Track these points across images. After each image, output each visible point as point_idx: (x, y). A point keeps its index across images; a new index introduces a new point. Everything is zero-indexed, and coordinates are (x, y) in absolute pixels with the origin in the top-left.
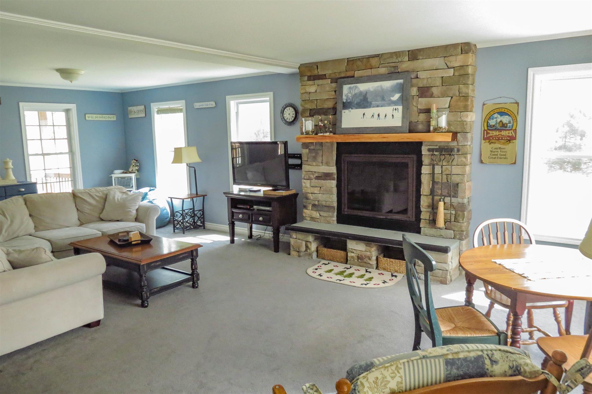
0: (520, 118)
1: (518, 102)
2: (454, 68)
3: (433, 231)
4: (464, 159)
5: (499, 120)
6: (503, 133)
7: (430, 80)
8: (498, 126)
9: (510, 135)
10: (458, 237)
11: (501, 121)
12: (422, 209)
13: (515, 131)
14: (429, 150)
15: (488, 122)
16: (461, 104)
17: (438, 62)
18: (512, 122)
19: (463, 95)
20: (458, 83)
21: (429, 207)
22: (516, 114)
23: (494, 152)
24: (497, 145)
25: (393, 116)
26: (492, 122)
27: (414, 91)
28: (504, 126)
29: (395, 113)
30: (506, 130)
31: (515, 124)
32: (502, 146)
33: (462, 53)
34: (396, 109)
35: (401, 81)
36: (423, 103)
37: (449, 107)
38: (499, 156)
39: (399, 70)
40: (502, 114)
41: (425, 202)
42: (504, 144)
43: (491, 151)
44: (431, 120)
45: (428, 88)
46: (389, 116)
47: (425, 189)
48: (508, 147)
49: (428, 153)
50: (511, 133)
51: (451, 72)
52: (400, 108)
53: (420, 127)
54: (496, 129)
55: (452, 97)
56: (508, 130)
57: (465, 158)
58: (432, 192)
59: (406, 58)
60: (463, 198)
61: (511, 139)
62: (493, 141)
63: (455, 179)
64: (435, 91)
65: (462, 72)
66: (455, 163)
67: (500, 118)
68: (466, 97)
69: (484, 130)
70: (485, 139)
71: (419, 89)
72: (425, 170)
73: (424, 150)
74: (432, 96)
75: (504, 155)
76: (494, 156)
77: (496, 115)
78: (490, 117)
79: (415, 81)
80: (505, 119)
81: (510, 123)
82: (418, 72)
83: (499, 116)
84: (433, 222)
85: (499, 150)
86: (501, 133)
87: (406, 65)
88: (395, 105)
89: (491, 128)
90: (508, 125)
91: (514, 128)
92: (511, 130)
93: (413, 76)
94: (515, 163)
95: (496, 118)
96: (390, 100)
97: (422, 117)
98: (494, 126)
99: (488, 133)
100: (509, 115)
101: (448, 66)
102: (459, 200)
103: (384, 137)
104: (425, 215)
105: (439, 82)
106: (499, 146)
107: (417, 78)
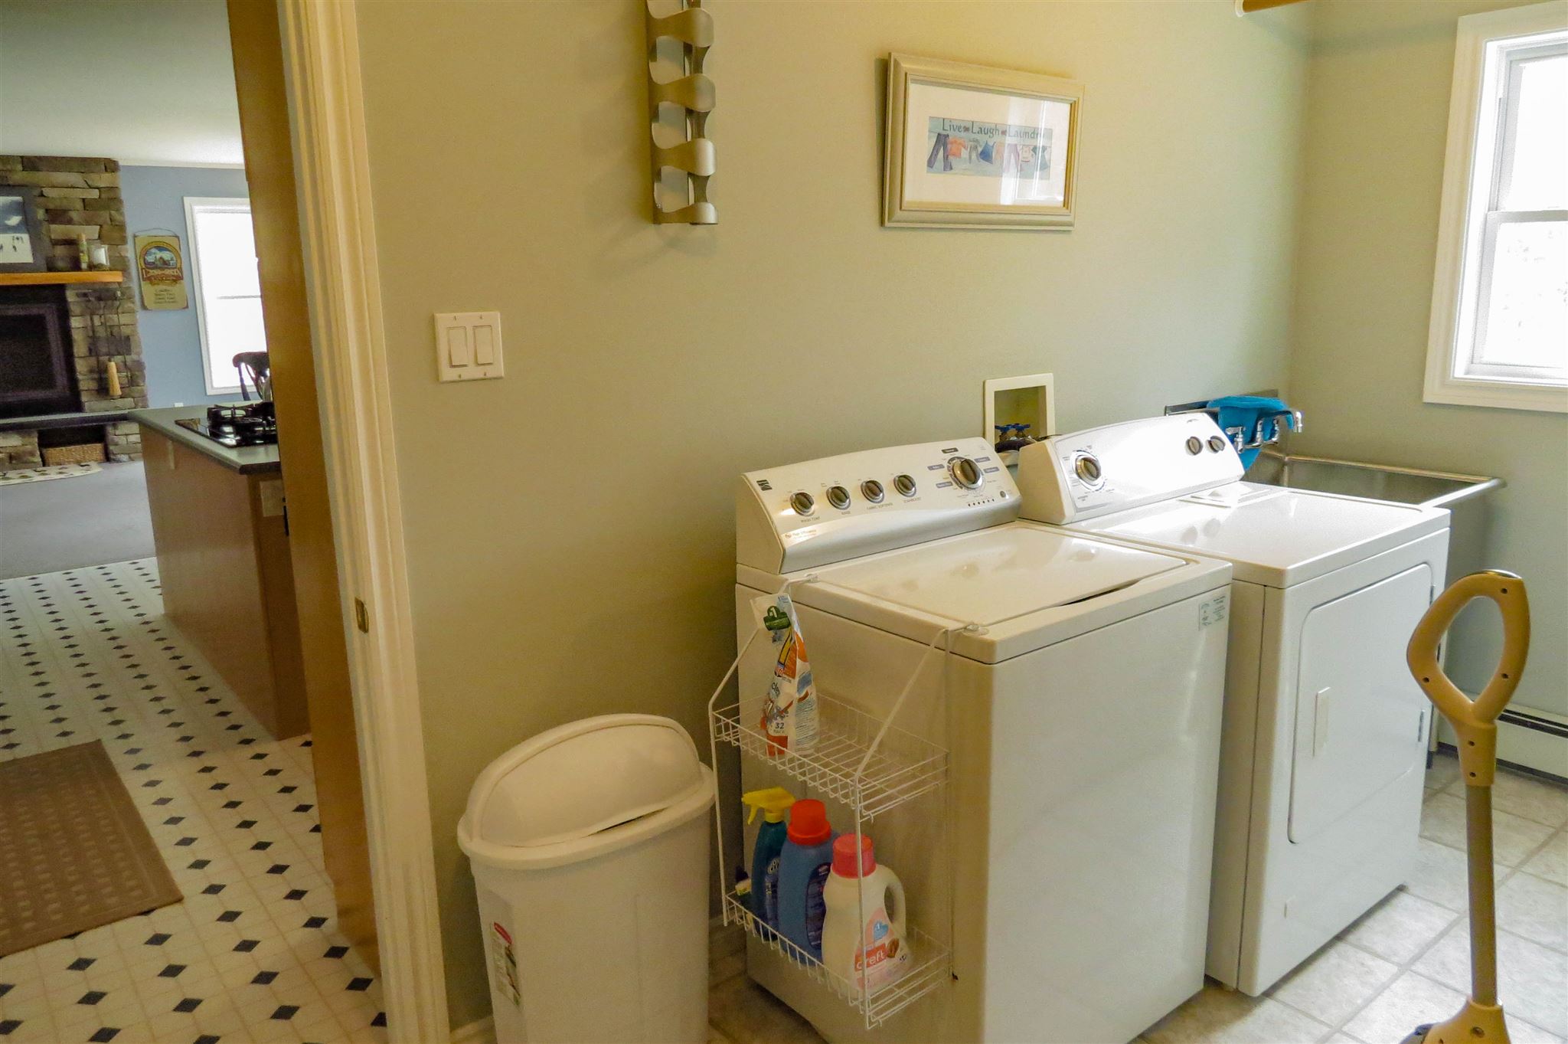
0: (183, 254)
1: (178, 235)
2: (98, 188)
3: (104, 404)
4: (132, 305)
5: (158, 256)
6: (168, 272)
7: (65, 201)
8: (158, 263)
9: (175, 274)
10: (140, 404)
11: (161, 258)
12: (80, 377)
13: (180, 269)
14: (78, 295)
15: (145, 259)
16: (116, 235)
17: (74, 178)
18: (175, 259)
19: (117, 223)
20: (107, 208)
21: (91, 371)
22: (178, 249)
23: (160, 295)
24: (162, 287)
25: (14, 247)
26: (150, 259)
27: (41, 214)
28: (165, 264)
29: (17, 243)
30: (169, 269)
31: (179, 261)
32: (168, 288)
33: (106, 170)
34: (18, 239)
35: (19, 199)
36: (58, 230)
37: (100, 237)
38: (167, 300)
39: (11, 183)
40: (160, 248)
41: (81, 366)
42: (168, 285)
43: (156, 295)
44: (82, 254)
45: (65, 211)
46: (8, 247)
47: (80, 348)
48: (175, 289)
49: (77, 299)
50: (175, 272)
51: (95, 194)
52: (26, 237)
53: (60, 264)
54: (156, 268)
55: (101, 226)
56: (174, 268)
57: (133, 303)
58: (93, 351)
59: (20, 167)
60: (138, 354)
61: (177, 279)
62: (156, 282)
63: (126, 331)
64: (74, 215)
65: (112, 195)
66: (120, 310)
67: (159, 254)
68: (121, 227)
69: (142, 269)
70: (144, 280)
71: (47, 211)
72: (75, 323)
73: (71, 296)
74: (70, 222)
75: (172, 298)
76: (159, 298)
77: (153, 250)
78: (146, 252)
79: (41, 199)
80: (166, 256)
81: (172, 259)
82: (43, 189)
83: (157, 251)
84: (103, 389)
85: (165, 293)
86: (163, 272)
87: (19, 176)
88: (15, 233)
89: (150, 266)
90: (171, 262)
91: (178, 266)
92: (176, 268)
93: (36, 192)
94: (187, 307)
95: (154, 254)
96: (7, 225)
97: (60, 251)
98: (154, 263)
99: (147, 273)
100: (169, 250)
101: (88, 185)
102: (134, 357)
103: (16, 279)
104: (85, 383)
105: (79, 205)
106: (164, 287)
107: (42, 195)
